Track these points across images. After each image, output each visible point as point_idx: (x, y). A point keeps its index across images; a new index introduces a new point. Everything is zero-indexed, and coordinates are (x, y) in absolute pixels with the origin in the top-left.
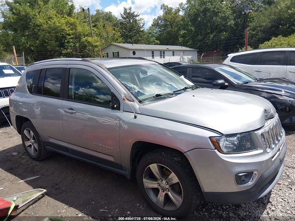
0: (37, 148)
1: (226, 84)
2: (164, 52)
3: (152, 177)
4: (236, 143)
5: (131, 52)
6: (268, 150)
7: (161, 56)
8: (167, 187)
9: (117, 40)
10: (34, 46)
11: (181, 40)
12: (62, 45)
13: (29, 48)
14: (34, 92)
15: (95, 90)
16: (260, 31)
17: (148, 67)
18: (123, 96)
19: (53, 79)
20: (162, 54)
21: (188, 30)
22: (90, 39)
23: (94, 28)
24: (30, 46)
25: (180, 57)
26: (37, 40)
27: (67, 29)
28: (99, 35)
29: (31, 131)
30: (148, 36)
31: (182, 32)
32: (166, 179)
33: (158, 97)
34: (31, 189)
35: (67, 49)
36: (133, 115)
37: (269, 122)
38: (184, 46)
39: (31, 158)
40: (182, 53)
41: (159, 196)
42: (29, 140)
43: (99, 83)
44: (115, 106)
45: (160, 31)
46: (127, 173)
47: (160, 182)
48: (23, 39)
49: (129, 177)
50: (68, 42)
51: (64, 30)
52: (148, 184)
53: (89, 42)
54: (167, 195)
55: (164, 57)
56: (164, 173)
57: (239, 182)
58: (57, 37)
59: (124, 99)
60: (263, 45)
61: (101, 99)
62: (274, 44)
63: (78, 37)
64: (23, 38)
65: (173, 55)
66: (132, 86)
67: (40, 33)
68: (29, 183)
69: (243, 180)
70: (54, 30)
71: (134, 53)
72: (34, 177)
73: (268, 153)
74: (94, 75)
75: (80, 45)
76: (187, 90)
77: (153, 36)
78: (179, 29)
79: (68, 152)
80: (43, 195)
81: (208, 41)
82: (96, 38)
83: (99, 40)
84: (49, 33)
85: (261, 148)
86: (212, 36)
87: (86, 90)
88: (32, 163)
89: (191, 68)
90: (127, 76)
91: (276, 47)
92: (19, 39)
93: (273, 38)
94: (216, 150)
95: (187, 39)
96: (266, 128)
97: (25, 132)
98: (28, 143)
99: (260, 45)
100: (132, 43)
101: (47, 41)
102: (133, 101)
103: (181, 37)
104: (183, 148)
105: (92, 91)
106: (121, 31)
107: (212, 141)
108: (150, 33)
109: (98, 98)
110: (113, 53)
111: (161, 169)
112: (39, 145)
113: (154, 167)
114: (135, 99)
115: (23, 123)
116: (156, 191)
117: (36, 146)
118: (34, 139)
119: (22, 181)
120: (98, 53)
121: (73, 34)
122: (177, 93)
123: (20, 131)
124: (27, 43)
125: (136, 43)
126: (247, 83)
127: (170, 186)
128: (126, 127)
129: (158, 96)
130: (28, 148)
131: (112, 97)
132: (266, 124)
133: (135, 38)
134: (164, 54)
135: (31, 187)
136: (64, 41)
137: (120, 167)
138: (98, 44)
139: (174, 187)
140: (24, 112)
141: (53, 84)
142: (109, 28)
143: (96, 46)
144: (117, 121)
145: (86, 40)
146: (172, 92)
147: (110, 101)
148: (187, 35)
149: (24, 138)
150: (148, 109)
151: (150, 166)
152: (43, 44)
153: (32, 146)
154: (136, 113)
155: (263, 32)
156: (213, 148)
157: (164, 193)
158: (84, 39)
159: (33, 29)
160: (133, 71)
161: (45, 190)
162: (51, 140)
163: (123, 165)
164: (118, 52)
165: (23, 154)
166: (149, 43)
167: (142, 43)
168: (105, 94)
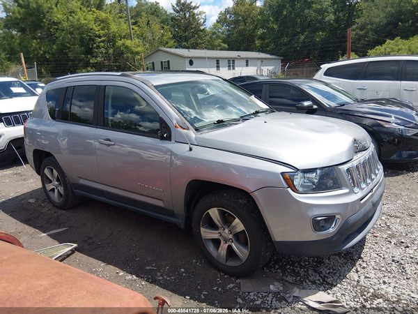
0: (62, 192)
1: (315, 107)
2: (233, 61)
3: (212, 225)
4: (316, 181)
5: (187, 61)
6: (356, 190)
7: (229, 66)
8: (231, 236)
9: (167, 43)
10: (49, 53)
11: (258, 43)
12: (89, 51)
13: (43, 56)
14: (58, 118)
15: (138, 115)
16: (371, 30)
17: (208, 85)
18: (175, 122)
19: (80, 101)
20: (231, 63)
21: (268, 28)
22: (128, 42)
23: (134, 27)
24: (45, 52)
25: (256, 68)
26: (54, 44)
27: (96, 28)
28: (142, 37)
29: (54, 171)
30: (211, 37)
31: (260, 32)
32: (229, 227)
33: (220, 124)
34: (57, 244)
35: (96, 57)
36: (187, 147)
37: (360, 155)
38: (263, 52)
39: (54, 205)
40: (259, 62)
41: (220, 249)
42: (51, 182)
43: (143, 107)
44: (165, 136)
45: (228, 31)
46: (181, 222)
47: (221, 231)
48: (34, 43)
49: (182, 226)
50: (98, 47)
51: (91, 29)
52: (207, 233)
53: (127, 47)
54: (230, 248)
55: (234, 69)
56: (227, 220)
57: (317, 228)
58: (82, 40)
59: (176, 127)
60: (374, 51)
61: (145, 127)
62: (388, 50)
63: (111, 40)
64: (35, 41)
65: (247, 65)
66: (187, 109)
67: (57, 35)
68: (53, 236)
69: (323, 226)
70: (78, 29)
71: (191, 63)
72: (60, 230)
73: (356, 193)
74: (136, 95)
75: (114, 51)
76: (259, 114)
77: (218, 37)
78: (256, 28)
79: (105, 197)
80: (73, 251)
81: (296, 45)
82: (137, 40)
83: (141, 43)
84: (71, 33)
85: (347, 187)
86: (303, 37)
87: (126, 115)
88: (55, 212)
89: (268, 85)
90: (181, 95)
91: (391, 53)
92: (29, 43)
93: (388, 41)
94: (289, 189)
95: (267, 41)
96: (354, 163)
97: (46, 171)
98: (49, 187)
99: (370, 51)
100: (188, 48)
101: (68, 45)
102: (188, 129)
103: (258, 39)
104: (249, 187)
105: (134, 116)
106: (172, 30)
107: (284, 178)
108: (214, 33)
109: (140, 126)
110: (162, 62)
111: (223, 214)
112: (65, 189)
113: (214, 213)
114: (190, 127)
115: (43, 160)
116: (217, 242)
117: (61, 189)
118: (58, 180)
119: (45, 234)
120: (140, 63)
121: (104, 36)
122: (244, 118)
123: (39, 170)
124: (40, 48)
125: (194, 48)
126: (344, 105)
127: (234, 235)
128: (178, 163)
129: (219, 122)
130: (51, 194)
131: (161, 125)
132: (355, 158)
133: (192, 40)
134: (234, 63)
135: (56, 242)
136: (92, 45)
137: (172, 214)
138: (139, 49)
139: (239, 237)
140: (45, 145)
141: (80, 107)
142: (156, 27)
143: (138, 53)
144: (167, 156)
145: (123, 44)
146: (239, 118)
147: (158, 130)
148: (268, 36)
149: (45, 180)
150: (207, 139)
151: (209, 211)
152: (62, 50)
153: (56, 190)
154: (192, 145)
155: (375, 31)
156: (286, 186)
157: (227, 245)
158: (120, 43)
159: (49, 29)
160: (189, 89)
161: (75, 245)
162: (82, 182)
163: (175, 211)
164: (168, 62)
165: (43, 202)
166: (213, 48)
167: (202, 48)
168: (151, 121)
